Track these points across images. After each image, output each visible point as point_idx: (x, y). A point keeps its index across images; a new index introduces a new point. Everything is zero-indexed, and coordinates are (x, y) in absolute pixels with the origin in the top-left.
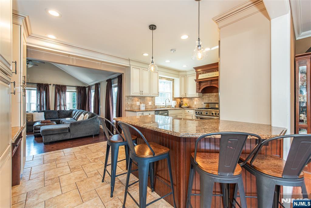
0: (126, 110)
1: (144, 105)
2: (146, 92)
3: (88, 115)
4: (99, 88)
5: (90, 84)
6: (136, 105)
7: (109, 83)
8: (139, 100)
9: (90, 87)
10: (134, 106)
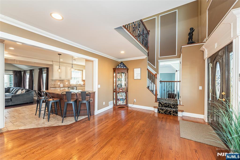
0: (50, 87)
1: (63, 84)
2: (63, 78)
3: (25, 91)
4: (33, 73)
5: (25, 69)
6: (57, 84)
7: (41, 70)
8: (60, 82)
9: (25, 72)
10: (56, 85)
